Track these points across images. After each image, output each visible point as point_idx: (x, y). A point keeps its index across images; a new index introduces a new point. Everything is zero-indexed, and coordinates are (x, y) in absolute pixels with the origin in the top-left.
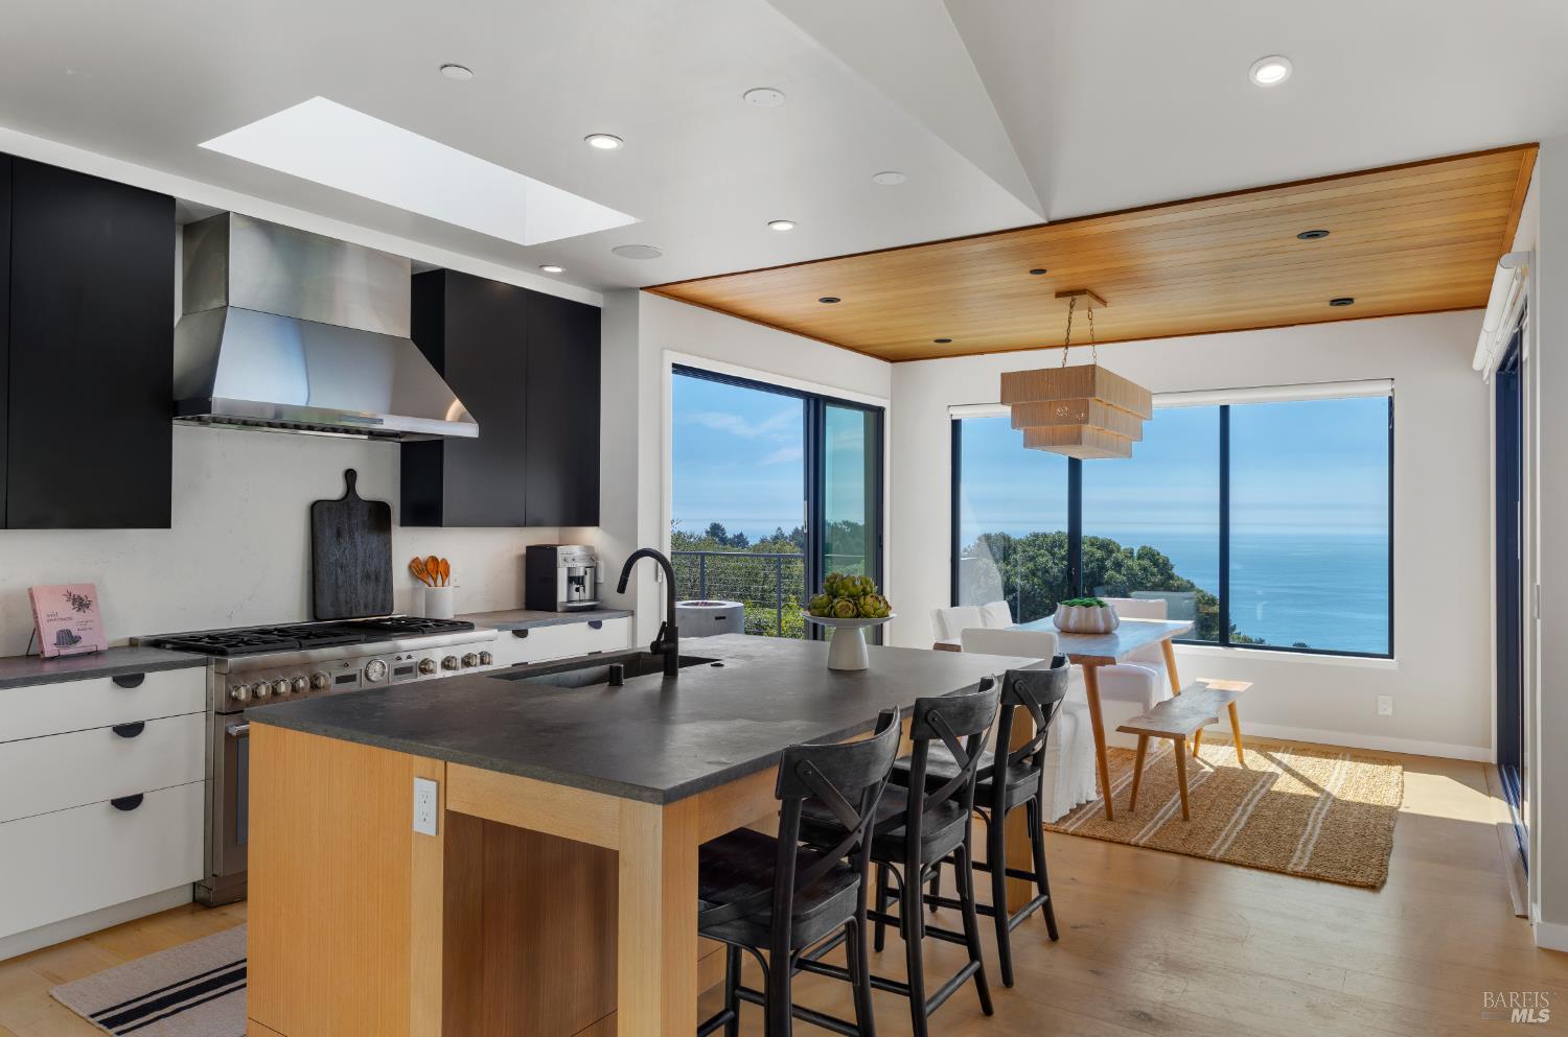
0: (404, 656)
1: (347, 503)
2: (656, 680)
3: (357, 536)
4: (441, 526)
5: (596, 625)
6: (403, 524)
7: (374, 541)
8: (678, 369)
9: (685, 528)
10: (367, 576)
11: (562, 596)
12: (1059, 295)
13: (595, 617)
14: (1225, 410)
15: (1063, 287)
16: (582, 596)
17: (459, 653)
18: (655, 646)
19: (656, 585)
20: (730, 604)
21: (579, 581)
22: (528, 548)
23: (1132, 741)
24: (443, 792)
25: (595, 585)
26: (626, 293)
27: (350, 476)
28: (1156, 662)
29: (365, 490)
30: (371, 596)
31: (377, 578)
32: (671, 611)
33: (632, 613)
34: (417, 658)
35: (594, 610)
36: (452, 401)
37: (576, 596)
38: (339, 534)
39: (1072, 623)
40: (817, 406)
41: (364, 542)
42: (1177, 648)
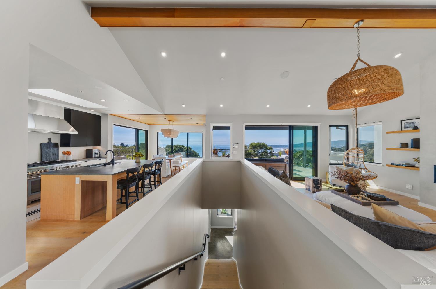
0: (64, 166)
1: (49, 143)
2: (111, 165)
3: (51, 149)
4: (70, 146)
5: (100, 160)
6: (61, 146)
7: (55, 149)
8: (114, 125)
9: (116, 144)
10: (53, 155)
11: (94, 156)
12: (168, 121)
13: (100, 159)
14: (188, 133)
15: (169, 120)
16: (98, 156)
17: (75, 165)
18: (111, 161)
19: (111, 154)
20: (124, 156)
21: (97, 154)
22: (87, 149)
23: (174, 168)
24: (81, 178)
25: (100, 154)
26: (106, 115)
27: (49, 139)
28: (180, 160)
29: (53, 141)
30: (54, 158)
31: (56, 154)
32: (113, 157)
33: (107, 158)
34: (67, 166)
35: (100, 158)
36: (71, 128)
37: (96, 156)
38: (47, 148)
39: (170, 156)
40: (137, 130)
41: (52, 150)
42: (182, 158)
